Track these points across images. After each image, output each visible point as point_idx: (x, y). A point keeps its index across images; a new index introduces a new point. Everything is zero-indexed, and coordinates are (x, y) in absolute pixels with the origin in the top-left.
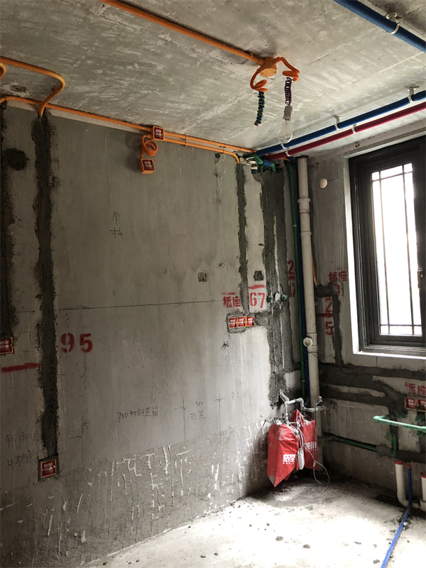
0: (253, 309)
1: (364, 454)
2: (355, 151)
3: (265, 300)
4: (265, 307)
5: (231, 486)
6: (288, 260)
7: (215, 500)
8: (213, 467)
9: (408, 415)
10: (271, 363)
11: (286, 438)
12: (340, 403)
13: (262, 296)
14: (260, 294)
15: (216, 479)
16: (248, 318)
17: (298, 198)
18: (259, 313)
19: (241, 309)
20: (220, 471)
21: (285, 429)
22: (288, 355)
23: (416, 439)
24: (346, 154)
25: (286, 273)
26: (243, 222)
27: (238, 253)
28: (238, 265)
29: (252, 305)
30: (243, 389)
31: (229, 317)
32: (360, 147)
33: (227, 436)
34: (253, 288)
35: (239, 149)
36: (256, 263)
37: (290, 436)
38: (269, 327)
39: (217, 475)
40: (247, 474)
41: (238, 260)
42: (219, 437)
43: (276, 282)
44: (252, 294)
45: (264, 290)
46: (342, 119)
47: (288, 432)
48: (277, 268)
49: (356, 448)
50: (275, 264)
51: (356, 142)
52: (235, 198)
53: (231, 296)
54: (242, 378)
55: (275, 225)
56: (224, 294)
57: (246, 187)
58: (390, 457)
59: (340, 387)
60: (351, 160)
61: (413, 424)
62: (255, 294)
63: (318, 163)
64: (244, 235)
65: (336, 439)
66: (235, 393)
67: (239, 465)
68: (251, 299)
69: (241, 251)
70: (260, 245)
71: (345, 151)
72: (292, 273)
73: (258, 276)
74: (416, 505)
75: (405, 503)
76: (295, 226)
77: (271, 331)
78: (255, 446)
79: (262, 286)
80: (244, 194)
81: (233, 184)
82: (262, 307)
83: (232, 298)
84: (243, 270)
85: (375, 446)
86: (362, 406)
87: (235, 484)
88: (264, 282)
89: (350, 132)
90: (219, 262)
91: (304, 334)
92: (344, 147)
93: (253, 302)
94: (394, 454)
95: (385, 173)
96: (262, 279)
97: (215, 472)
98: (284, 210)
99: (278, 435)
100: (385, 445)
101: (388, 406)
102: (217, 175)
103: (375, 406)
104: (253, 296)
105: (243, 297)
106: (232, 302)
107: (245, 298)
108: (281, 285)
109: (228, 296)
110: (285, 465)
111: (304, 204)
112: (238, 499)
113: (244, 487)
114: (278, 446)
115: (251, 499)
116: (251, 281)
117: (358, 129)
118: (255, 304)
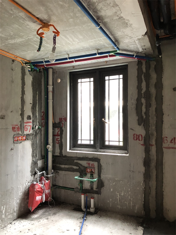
0: (26, 133)
1: (69, 192)
2: (72, 70)
3: (31, 129)
4: (31, 132)
5: (11, 215)
6: (42, 111)
7: (2, 223)
8: (2, 207)
9: (87, 175)
10: (32, 157)
11: (38, 189)
12: (60, 172)
13: (30, 127)
14: (29, 126)
15: (4, 212)
16: (23, 137)
17: (48, 85)
18: (28, 135)
19: (20, 132)
20: (5, 208)
21: (37, 185)
22: (40, 153)
23: (89, 184)
24: (69, 70)
25: (41, 117)
26: (23, 93)
27: (20, 106)
28: (20, 112)
29: (25, 131)
30: (19, 169)
31: (14, 136)
32: (75, 68)
33: (10, 192)
34: (26, 123)
35: (24, 60)
36: (28, 112)
37: (40, 188)
38: (32, 141)
39: (4, 211)
40: (18, 208)
41: (20, 110)
42: (6, 192)
43: (37, 120)
44: (25, 125)
45: (31, 124)
46: (70, 56)
47: (39, 187)
48: (37, 114)
49: (66, 190)
50: (36, 113)
51: (73, 66)
52: (20, 82)
53: (16, 126)
54: (19, 164)
55: (37, 96)
56: (13, 125)
57: (25, 77)
58: (79, 192)
59: (61, 165)
60: (70, 73)
61: (89, 179)
62: (27, 126)
63: (57, 72)
64: (24, 99)
65: (58, 187)
66: (15, 171)
67: (15, 204)
68: (25, 128)
69: (22, 106)
70: (31, 104)
71: (69, 69)
72: (43, 117)
73: (29, 118)
74: (88, 210)
75: (84, 210)
76: (46, 97)
77: (33, 142)
78: (23, 194)
79: (30, 122)
80: (24, 80)
81: (20, 75)
82: (30, 132)
83: (16, 127)
84: (22, 115)
85: (73, 189)
86: (69, 173)
87: (12, 213)
88: (31, 121)
89: (72, 62)
90: (11, 111)
91: (47, 143)
92: (68, 67)
93: (26, 130)
94: (81, 191)
95: (83, 80)
96: (30, 119)
97: (3, 210)
98: (42, 89)
99: (34, 188)
100: (77, 188)
101: (80, 172)
102: (12, 70)
103: (75, 172)
104: (26, 127)
105: (21, 127)
106: (16, 129)
107: (22, 128)
108: (39, 122)
109: (14, 126)
110: (37, 201)
111: (50, 88)
112: (14, 220)
113: (17, 214)
114: (34, 193)
115: (20, 219)
116: (26, 120)
117: (76, 61)
118: (27, 130)
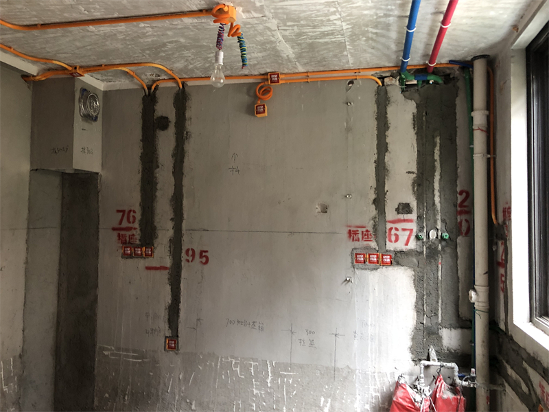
0: (391, 246)
2: (516, 38)
3: (413, 237)
4: (413, 245)
6: (458, 189)
8: (323, 399)
10: (418, 312)
12: (507, 388)
13: (408, 233)
14: (404, 230)
16: (383, 255)
18: (401, 252)
19: (373, 244)
20: (332, 406)
25: (455, 206)
26: (382, 147)
27: (372, 182)
28: (373, 196)
29: (391, 241)
30: (370, 331)
31: (355, 252)
34: (393, 222)
35: (380, 69)
36: (401, 194)
38: (418, 269)
39: (327, 409)
41: (372, 191)
43: (435, 215)
44: (391, 229)
45: (413, 226)
48: (437, 199)
50: (434, 195)
51: (515, 27)
52: (372, 124)
53: (359, 229)
54: (370, 319)
56: (350, 226)
57: (390, 110)
59: (507, 366)
60: (528, 50)
62: (397, 229)
64: (384, 163)
66: (359, 334)
67: (358, 410)
68: (390, 234)
69: (378, 181)
70: (409, 172)
71: (512, 39)
72: (465, 206)
73: (404, 208)
76: (472, 146)
77: (421, 274)
79: (411, 221)
80: (386, 118)
81: (372, 108)
82: (407, 244)
83: (360, 232)
84: (379, 202)
86: (517, 400)
88: (414, 216)
90: (344, 194)
92: (509, 35)
93: (393, 238)
96: (410, 212)
97: (325, 406)
98: (456, 128)
101: (529, 409)
102: (347, 103)
103: (523, 405)
104: (393, 232)
105: (379, 230)
106: (360, 236)
107: (380, 234)
108: (443, 221)
109: (355, 229)
116: (391, 214)
118: (396, 240)
